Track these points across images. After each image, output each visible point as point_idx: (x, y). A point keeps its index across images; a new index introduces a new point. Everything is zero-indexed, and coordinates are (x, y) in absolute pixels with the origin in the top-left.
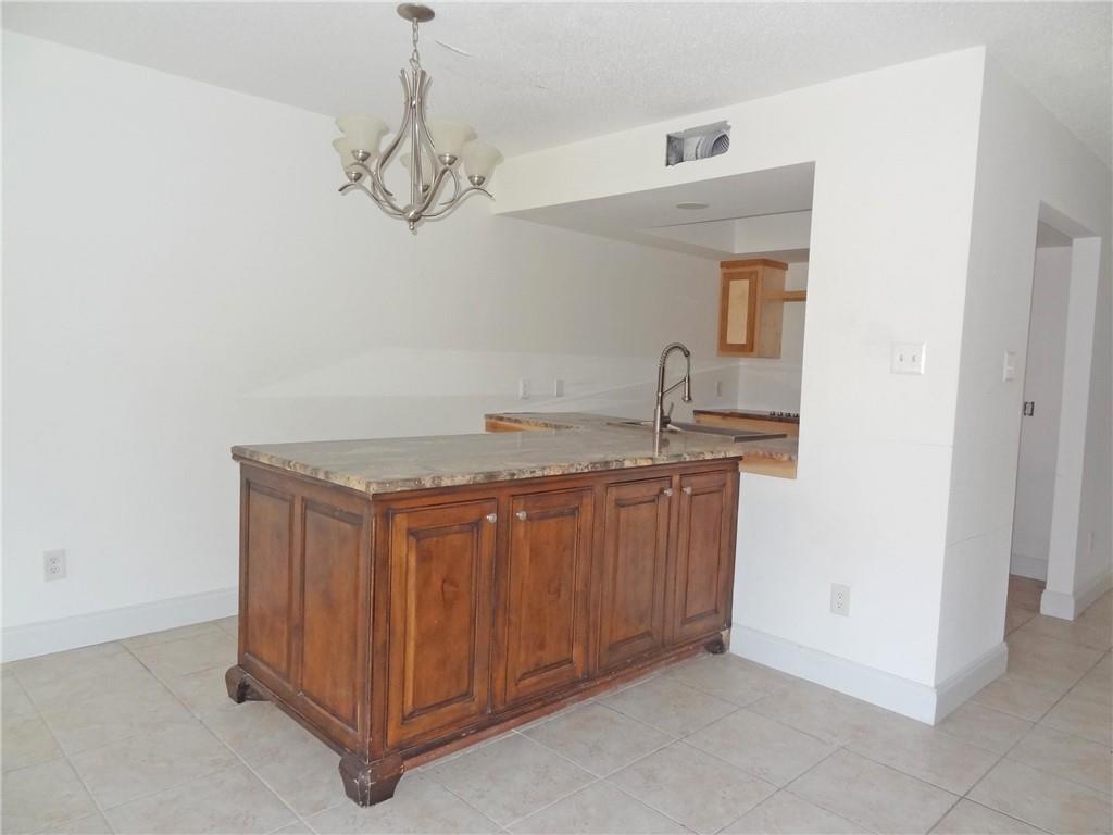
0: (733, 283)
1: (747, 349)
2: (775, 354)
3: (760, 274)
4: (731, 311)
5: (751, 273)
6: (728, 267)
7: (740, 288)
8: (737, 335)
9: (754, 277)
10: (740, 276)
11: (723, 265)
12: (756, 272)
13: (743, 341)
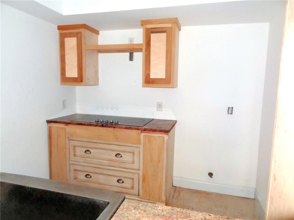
0: (67, 40)
1: (79, 80)
2: (96, 83)
3: (83, 33)
4: (67, 57)
5: (77, 33)
6: (63, 30)
7: (71, 43)
8: (72, 72)
9: (79, 35)
10: (71, 35)
11: (60, 28)
12: (81, 33)
13: (76, 75)
